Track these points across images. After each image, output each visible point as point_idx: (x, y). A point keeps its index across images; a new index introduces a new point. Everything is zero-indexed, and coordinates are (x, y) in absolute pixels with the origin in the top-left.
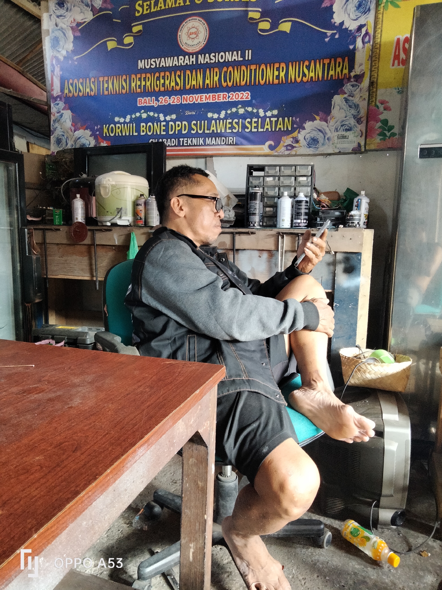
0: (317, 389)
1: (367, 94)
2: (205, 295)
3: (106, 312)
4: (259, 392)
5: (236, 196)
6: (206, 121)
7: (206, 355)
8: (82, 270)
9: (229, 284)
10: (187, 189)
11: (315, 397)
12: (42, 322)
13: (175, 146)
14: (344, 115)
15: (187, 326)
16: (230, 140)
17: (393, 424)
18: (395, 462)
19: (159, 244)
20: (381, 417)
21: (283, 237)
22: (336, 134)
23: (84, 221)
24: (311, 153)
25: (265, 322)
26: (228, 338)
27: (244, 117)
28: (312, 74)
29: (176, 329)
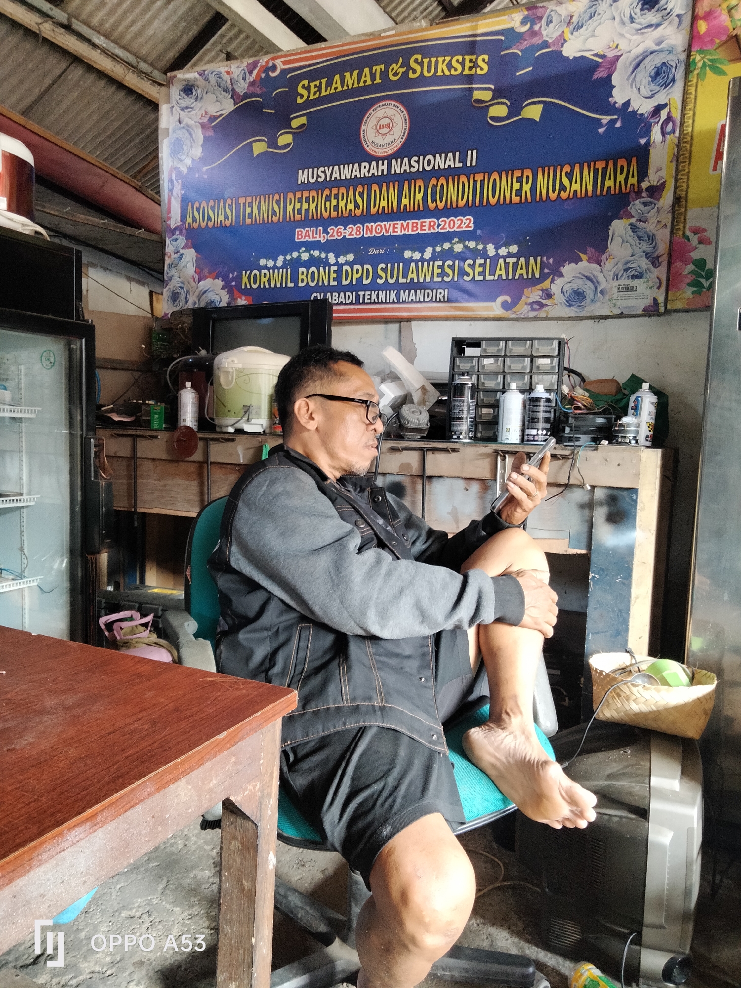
0: (509, 728)
1: (670, 216)
2: (325, 560)
3: (189, 577)
4: (398, 728)
5: (436, 385)
6: (401, 264)
7: (324, 660)
8: (188, 501)
9: (375, 542)
10: (322, 385)
11: (502, 743)
12: (136, 581)
13: (351, 303)
14: (630, 252)
15: (298, 609)
16: (442, 293)
17: (666, 796)
18: (668, 865)
19: (261, 475)
20: (647, 781)
21: (504, 459)
22: (616, 283)
23: (196, 423)
24: (573, 315)
25: (425, 607)
26: (361, 632)
27: (462, 257)
28: (576, 187)
29: (281, 614)
